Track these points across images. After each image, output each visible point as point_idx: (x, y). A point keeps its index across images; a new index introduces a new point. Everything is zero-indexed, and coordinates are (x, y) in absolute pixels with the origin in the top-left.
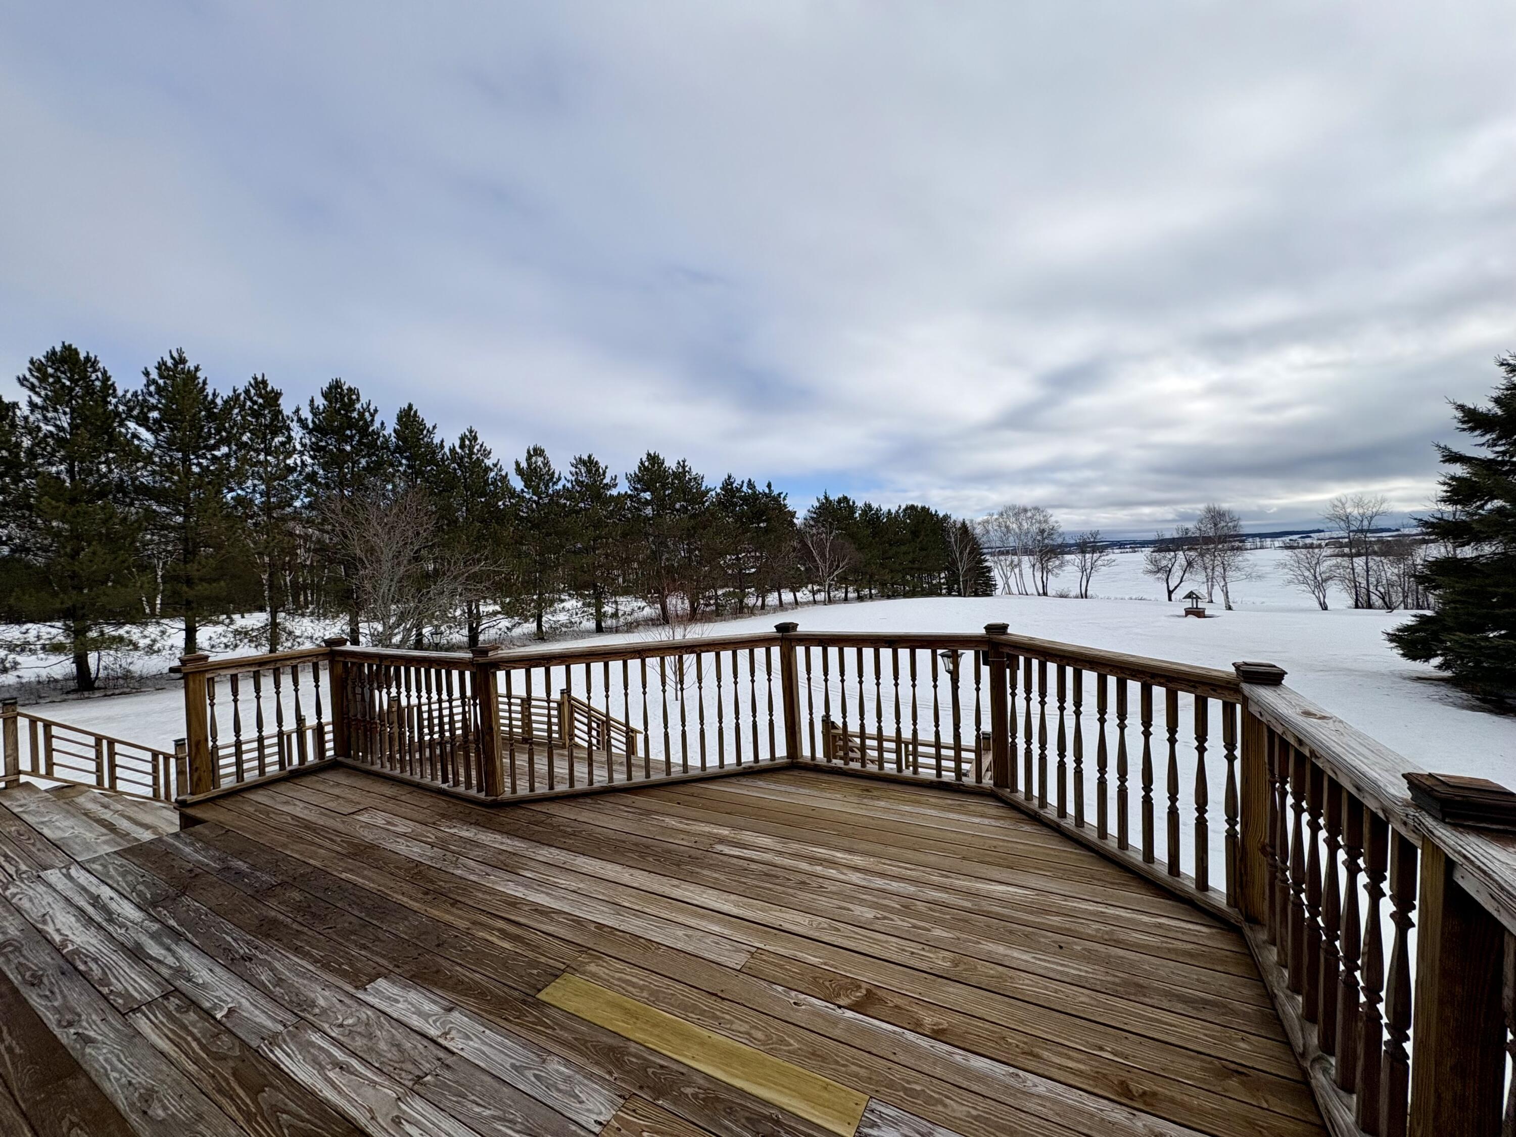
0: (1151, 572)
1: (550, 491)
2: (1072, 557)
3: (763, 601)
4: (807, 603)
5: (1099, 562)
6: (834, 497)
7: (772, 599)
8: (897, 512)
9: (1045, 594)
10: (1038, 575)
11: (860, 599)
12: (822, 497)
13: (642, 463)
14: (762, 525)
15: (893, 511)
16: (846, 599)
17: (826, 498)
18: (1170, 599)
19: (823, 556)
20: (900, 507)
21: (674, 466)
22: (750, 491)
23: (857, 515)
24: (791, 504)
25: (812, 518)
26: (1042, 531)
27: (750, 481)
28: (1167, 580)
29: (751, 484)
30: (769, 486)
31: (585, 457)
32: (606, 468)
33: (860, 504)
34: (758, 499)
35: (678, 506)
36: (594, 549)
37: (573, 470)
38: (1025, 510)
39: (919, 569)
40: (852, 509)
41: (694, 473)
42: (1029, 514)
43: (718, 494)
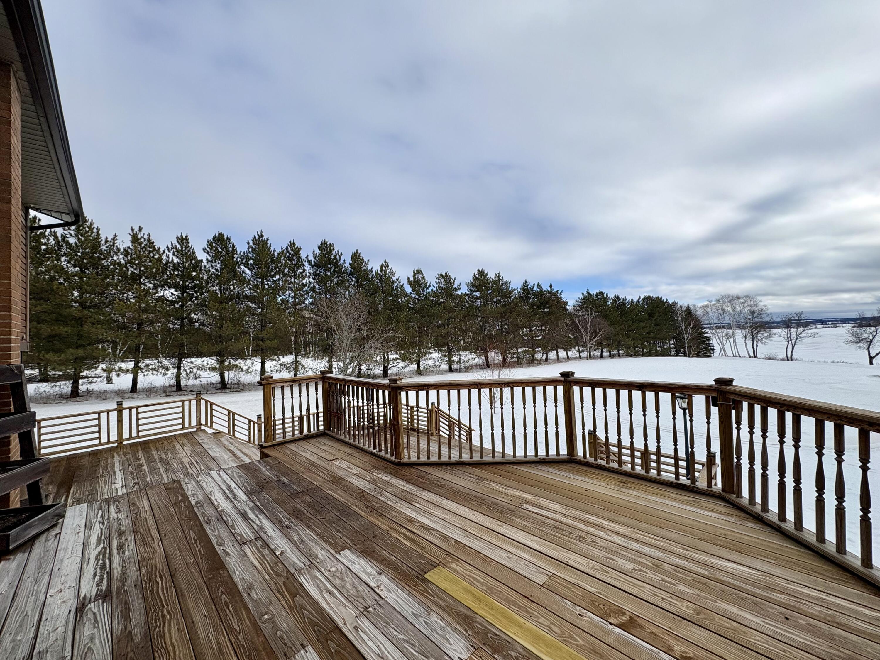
0: (852, 342)
1: (425, 293)
2: (779, 330)
3: (547, 356)
4: (575, 358)
5: (803, 335)
6: (593, 292)
7: (552, 355)
8: (638, 301)
9: (755, 356)
10: (750, 343)
11: (611, 356)
12: (585, 293)
13: (475, 275)
14: (546, 310)
15: (635, 300)
16: (601, 357)
17: (588, 293)
18: (871, 363)
19: (586, 329)
20: (640, 297)
21: (493, 277)
22: (538, 290)
23: (609, 303)
24: (565, 297)
25: (579, 306)
26: (753, 312)
27: (538, 284)
28: (868, 348)
29: (539, 286)
30: (551, 286)
31: (444, 274)
32: (455, 279)
33: (611, 296)
34: (543, 294)
35: (495, 300)
36: (448, 325)
37: (437, 281)
38: (738, 298)
39: (653, 338)
40: (606, 299)
41: (505, 280)
42: (742, 300)
43: (519, 292)
